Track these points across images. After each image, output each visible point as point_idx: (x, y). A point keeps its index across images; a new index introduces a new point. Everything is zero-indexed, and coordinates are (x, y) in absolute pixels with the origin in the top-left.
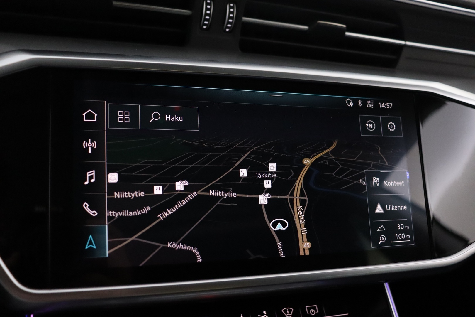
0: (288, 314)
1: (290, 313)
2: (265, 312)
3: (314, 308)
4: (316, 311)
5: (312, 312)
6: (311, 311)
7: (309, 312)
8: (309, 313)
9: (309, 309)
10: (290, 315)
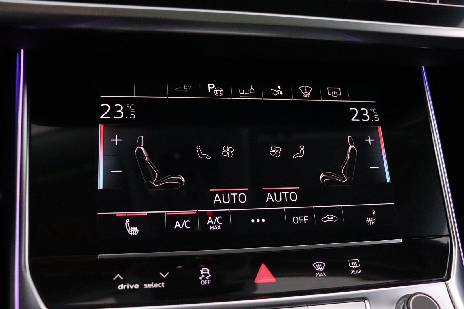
0: (305, 92)
1: (308, 91)
2: (279, 87)
3: (337, 91)
4: (339, 93)
5: (335, 94)
6: (333, 93)
7: (330, 93)
8: (330, 95)
9: (331, 91)
10: (308, 94)
